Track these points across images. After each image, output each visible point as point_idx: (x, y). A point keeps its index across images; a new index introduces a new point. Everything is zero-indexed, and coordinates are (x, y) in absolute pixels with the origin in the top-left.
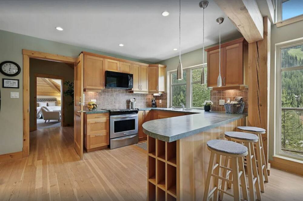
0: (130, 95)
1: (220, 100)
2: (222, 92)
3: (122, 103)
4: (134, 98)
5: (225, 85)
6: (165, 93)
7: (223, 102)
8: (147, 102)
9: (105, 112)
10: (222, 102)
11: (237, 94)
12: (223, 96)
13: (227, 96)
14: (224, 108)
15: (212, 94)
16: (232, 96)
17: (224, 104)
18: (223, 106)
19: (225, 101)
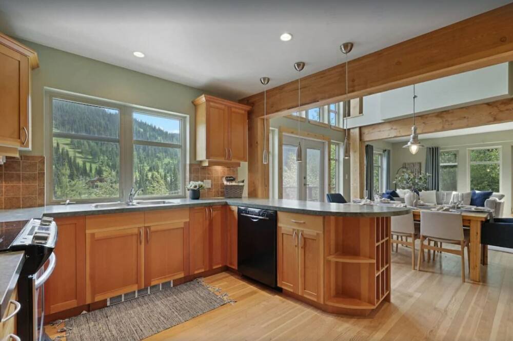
1: (204, 181)
2: (208, 169)
5: (231, 160)
10: (208, 184)
11: (224, 172)
12: (209, 174)
13: (215, 175)
14: (210, 193)
15: (192, 171)
16: (220, 175)
17: (210, 187)
18: (209, 189)
19: (212, 182)
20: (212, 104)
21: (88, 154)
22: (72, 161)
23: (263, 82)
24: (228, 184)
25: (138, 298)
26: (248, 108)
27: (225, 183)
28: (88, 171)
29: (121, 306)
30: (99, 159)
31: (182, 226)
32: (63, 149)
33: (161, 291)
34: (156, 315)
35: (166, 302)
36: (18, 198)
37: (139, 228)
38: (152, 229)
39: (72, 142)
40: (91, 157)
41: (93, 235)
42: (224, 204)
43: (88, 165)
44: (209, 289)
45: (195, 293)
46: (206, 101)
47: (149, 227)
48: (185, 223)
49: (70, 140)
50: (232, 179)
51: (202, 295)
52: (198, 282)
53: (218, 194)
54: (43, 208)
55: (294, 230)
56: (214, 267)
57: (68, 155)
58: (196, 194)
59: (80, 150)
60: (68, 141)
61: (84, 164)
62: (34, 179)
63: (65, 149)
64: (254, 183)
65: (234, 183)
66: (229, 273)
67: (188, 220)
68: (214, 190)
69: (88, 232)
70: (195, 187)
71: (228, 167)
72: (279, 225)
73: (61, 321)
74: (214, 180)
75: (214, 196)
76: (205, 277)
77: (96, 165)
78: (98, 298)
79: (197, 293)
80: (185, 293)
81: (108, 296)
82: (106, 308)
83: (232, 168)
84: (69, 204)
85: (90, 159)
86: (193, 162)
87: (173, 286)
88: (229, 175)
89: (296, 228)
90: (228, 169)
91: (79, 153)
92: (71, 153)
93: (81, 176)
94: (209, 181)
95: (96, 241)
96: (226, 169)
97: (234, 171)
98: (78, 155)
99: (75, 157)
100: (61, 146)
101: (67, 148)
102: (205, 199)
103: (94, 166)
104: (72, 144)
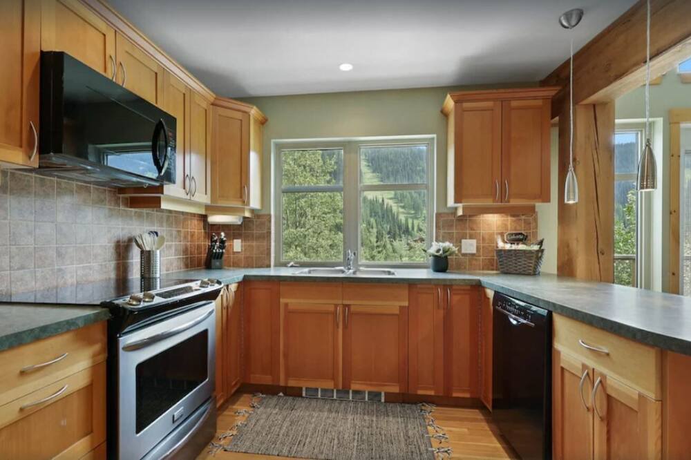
0: (131, 218)
1: (463, 241)
2: (470, 220)
3: (96, 256)
4: (155, 228)
5: (509, 202)
6: (258, 216)
7: (471, 245)
8: (185, 251)
9: (86, 318)
10: (469, 246)
11: (506, 225)
12: (472, 229)
13: (483, 231)
14: (474, 262)
15: (441, 224)
16: (494, 229)
17: (474, 251)
18: (473, 255)
19: (477, 243)
20: (466, 105)
21: (411, 209)
22: (396, 217)
23: (565, 23)
24: (508, 247)
25: (336, 400)
26: (551, 92)
27: (501, 245)
28: (410, 229)
29: (314, 403)
30: (421, 213)
31: (397, 312)
32: (387, 205)
33: (365, 402)
34: (334, 434)
35: (358, 422)
36: (252, 258)
37: (336, 306)
38: (352, 309)
39: (395, 194)
40: (413, 212)
41: (286, 305)
42: (474, 283)
43: (410, 221)
44: (429, 428)
45: (403, 425)
46: (456, 102)
47: (348, 306)
48: (401, 308)
49: (393, 192)
50: (521, 237)
51: (410, 433)
52: (422, 410)
53: (493, 265)
54: (268, 269)
55: (584, 367)
56: (455, 395)
57: (391, 210)
58: (441, 263)
59: (402, 205)
60: (391, 194)
61: (407, 220)
62: (264, 238)
63: (390, 204)
64: (568, 246)
65: (521, 247)
66: (483, 414)
67: (406, 304)
68: (481, 258)
69: (283, 301)
70: (438, 251)
71: (513, 216)
72: (558, 345)
73: (261, 395)
74: (483, 239)
75: (483, 269)
76: (438, 405)
77: (418, 221)
78: (292, 383)
79: (406, 427)
80: (391, 419)
81: (304, 384)
82: (300, 399)
83: (523, 217)
84: (292, 266)
85: (412, 214)
86: (443, 210)
87: (385, 402)
88: (516, 230)
89: (591, 363)
90: (513, 218)
91: (403, 207)
92: (395, 209)
93: (403, 235)
94: (474, 242)
95: (289, 312)
96: (510, 218)
97: (528, 223)
98: (401, 210)
99: (398, 213)
100: (386, 201)
101: (391, 203)
102: (464, 274)
103: (416, 222)
104: (395, 198)
